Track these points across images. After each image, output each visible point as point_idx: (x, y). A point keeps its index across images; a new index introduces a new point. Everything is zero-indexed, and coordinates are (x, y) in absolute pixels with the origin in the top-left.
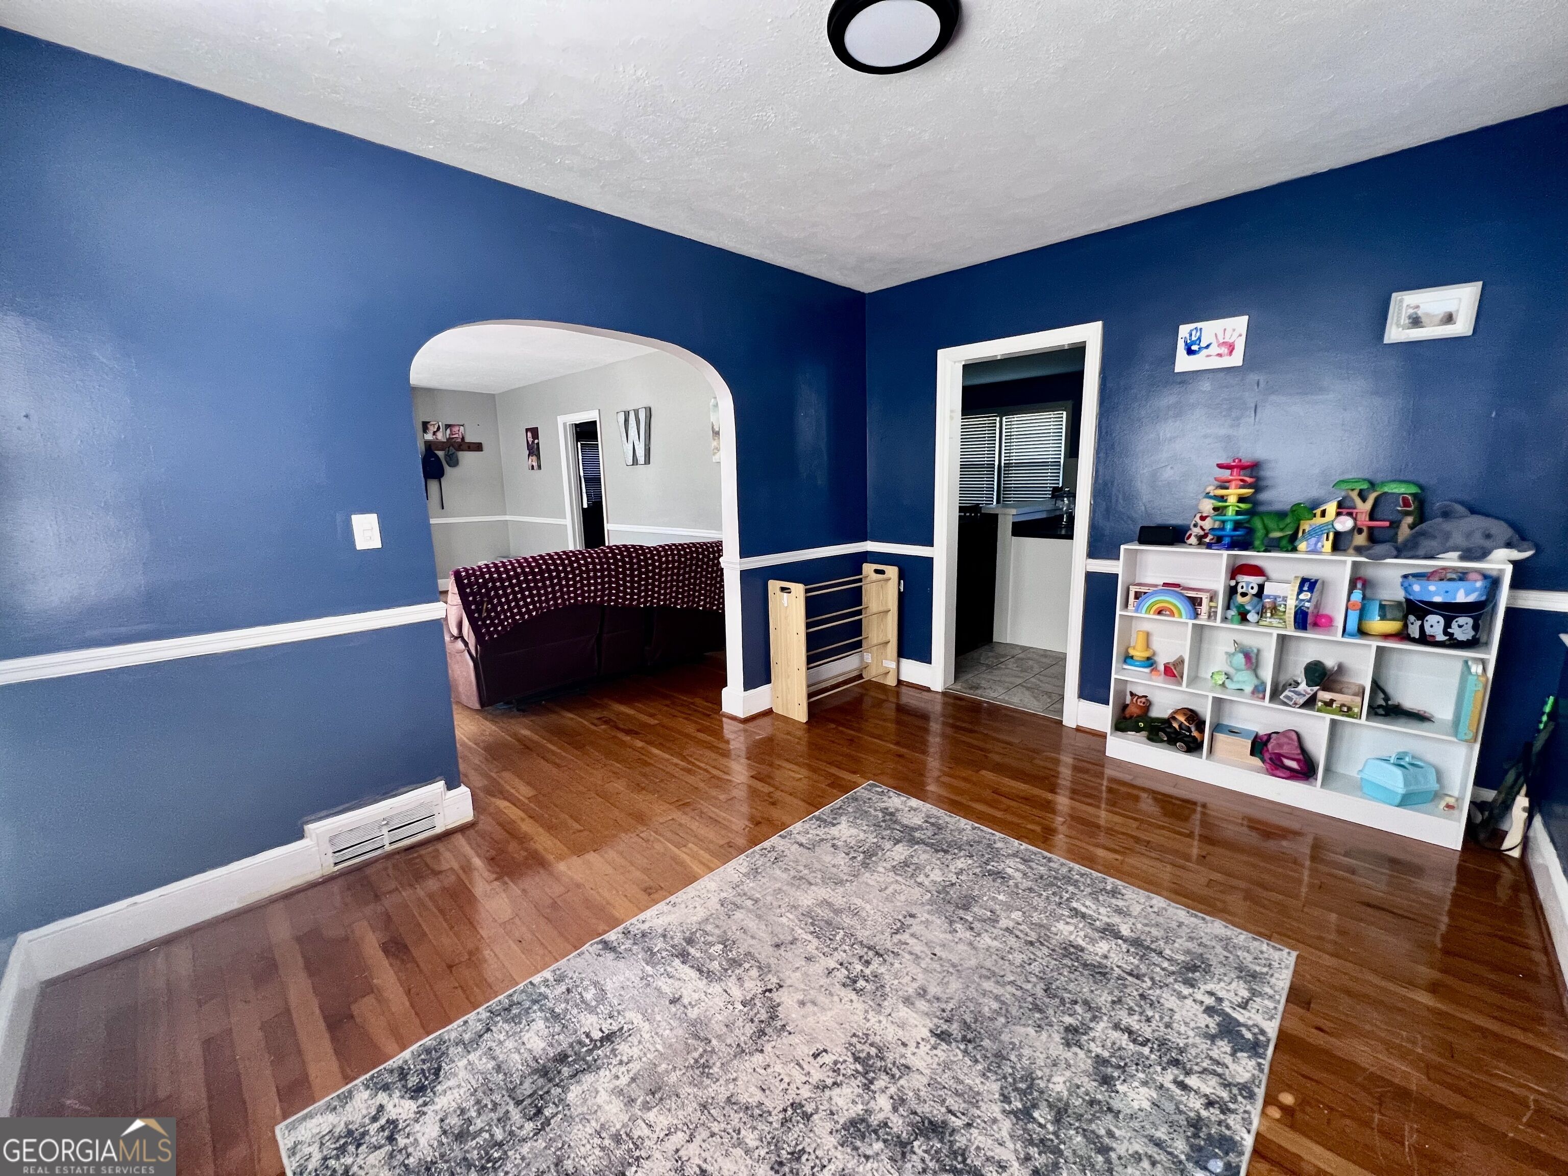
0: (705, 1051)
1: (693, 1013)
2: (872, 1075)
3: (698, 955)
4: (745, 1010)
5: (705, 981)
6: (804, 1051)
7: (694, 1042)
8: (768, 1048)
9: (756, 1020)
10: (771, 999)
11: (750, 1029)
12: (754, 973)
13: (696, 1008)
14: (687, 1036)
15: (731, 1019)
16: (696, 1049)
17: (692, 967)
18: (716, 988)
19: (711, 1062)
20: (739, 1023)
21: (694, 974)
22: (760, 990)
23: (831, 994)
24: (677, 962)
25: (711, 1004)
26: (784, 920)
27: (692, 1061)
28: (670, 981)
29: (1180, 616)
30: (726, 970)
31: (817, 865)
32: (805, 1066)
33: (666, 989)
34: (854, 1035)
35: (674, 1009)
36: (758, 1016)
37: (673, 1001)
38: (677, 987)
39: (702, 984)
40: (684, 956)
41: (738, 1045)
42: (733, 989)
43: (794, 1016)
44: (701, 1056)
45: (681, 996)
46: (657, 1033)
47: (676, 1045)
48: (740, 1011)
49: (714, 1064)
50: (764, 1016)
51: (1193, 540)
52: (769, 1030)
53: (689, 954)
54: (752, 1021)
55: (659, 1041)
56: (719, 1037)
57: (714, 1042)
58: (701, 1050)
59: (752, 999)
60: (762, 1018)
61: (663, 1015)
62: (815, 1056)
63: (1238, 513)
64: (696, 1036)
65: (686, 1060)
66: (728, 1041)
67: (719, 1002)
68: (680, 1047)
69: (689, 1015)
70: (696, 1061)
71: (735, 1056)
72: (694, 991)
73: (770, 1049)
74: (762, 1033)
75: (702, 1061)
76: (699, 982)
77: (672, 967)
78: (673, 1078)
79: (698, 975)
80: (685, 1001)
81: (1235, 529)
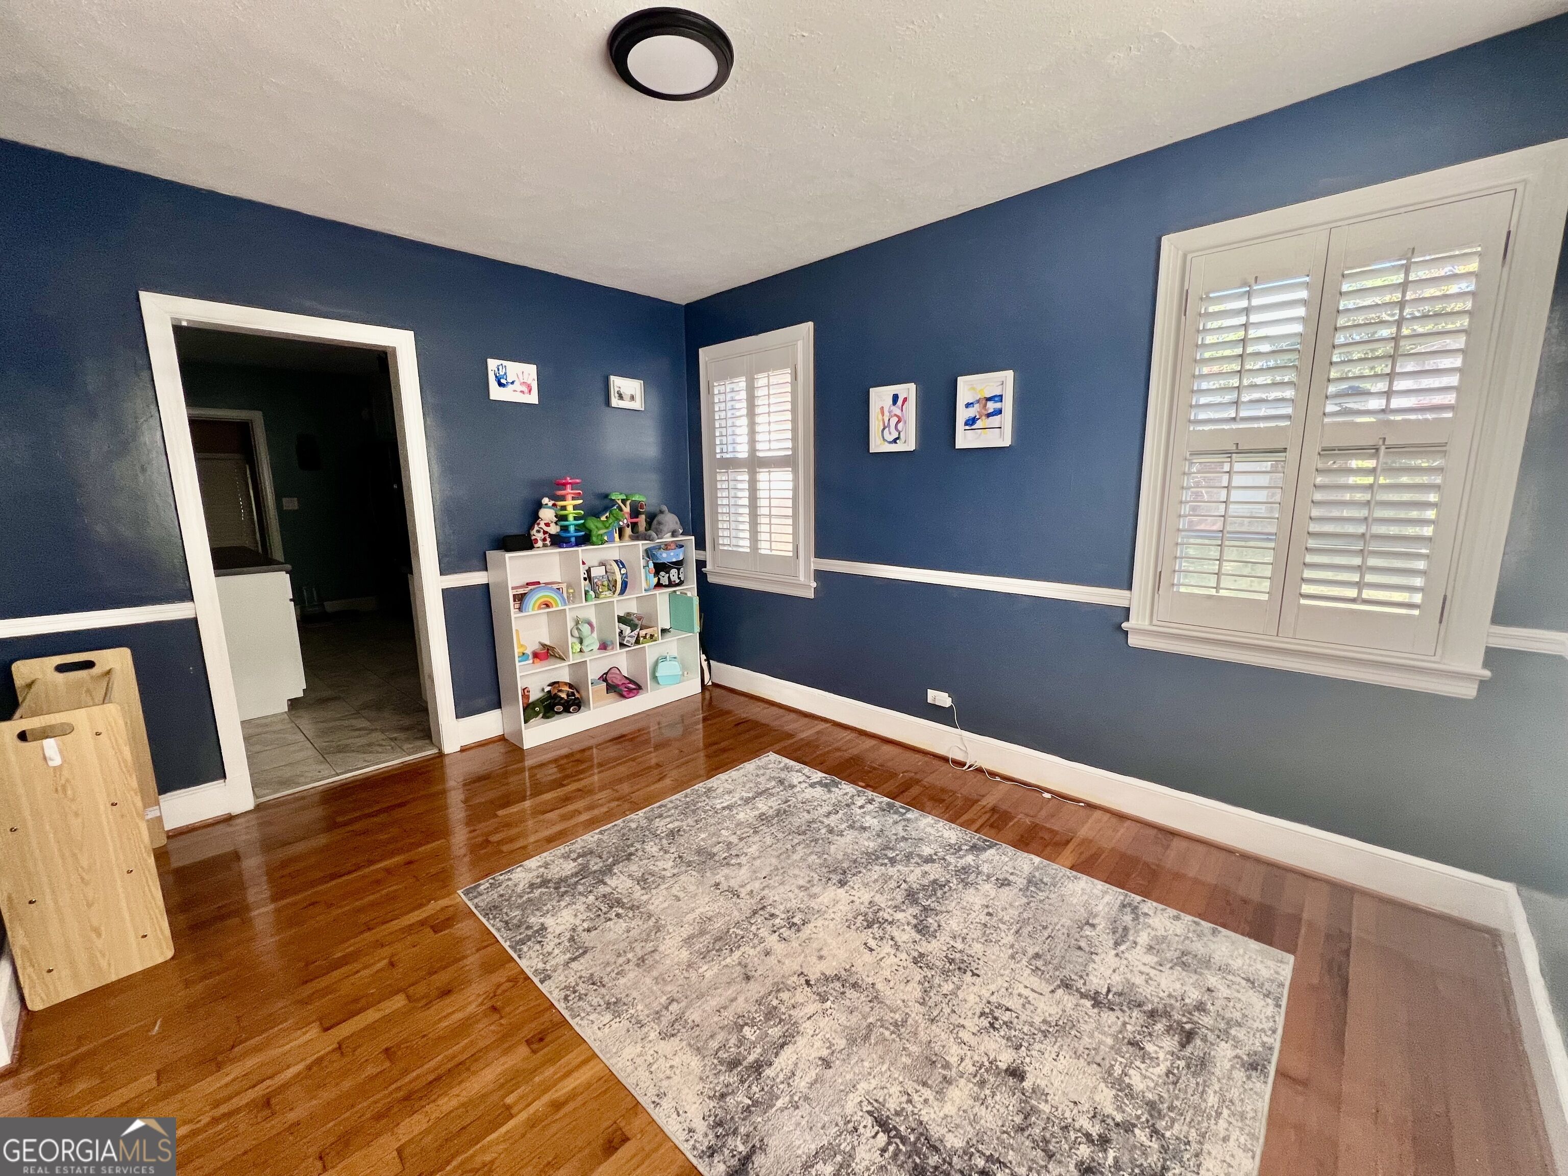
0: (882, 1026)
1: (841, 1043)
2: (880, 920)
3: (759, 1050)
4: (831, 999)
5: (798, 1038)
6: (867, 957)
7: (873, 1037)
8: (870, 980)
9: (842, 990)
10: (818, 980)
11: (851, 993)
12: (784, 996)
13: (834, 1042)
14: (867, 1045)
15: (843, 1009)
16: (882, 1034)
17: (777, 1055)
18: (807, 1027)
19: (891, 1021)
20: (848, 1003)
21: (788, 1051)
22: (809, 989)
23: (810, 939)
24: (769, 1072)
25: (827, 1029)
26: (708, 975)
27: (894, 1036)
28: (799, 1073)
29: (557, 606)
30: (781, 1020)
31: (622, 946)
32: (882, 956)
33: (812, 1074)
34: (849, 927)
35: (837, 1062)
36: (837, 988)
37: (827, 1064)
38: (808, 1064)
39: (801, 1041)
40: (757, 1068)
41: (870, 1001)
42: (806, 1011)
43: (834, 964)
44: (887, 1029)
45: (820, 1058)
46: (870, 1074)
47: (879, 1053)
48: (833, 1002)
49: (892, 1018)
50: (838, 985)
51: (540, 544)
52: (852, 980)
53: (756, 1061)
54: (843, 993)
55: (878, 1069)
56: (865, 1018)
57: (871, 1020)
58: (881, 1029)
59: (818, 994)
60: (840, 985)
61: (843, 1073)
62: (871, 950)
63: (575, 519)
64: (866, 1038)
65: (894, 1040)
66: (868, 1010)
67: (823, 1022)
68: (880, 1049)
69: (842, 1047)
70: (893, 1033)
71: (882, 1002)
72: (812, 1046)
73: (870, 979)
74: (855, 985)
75: (892, 1028)
76: (798, 1044)
77: (777, 1076)
78: (914, 1049)
79: (790, 1046)
80: (825, 1053)
81: (577, 530)
